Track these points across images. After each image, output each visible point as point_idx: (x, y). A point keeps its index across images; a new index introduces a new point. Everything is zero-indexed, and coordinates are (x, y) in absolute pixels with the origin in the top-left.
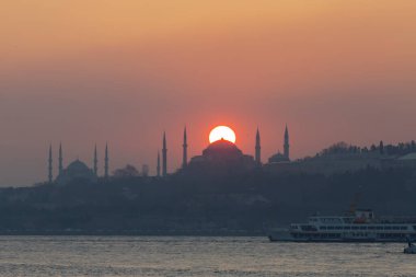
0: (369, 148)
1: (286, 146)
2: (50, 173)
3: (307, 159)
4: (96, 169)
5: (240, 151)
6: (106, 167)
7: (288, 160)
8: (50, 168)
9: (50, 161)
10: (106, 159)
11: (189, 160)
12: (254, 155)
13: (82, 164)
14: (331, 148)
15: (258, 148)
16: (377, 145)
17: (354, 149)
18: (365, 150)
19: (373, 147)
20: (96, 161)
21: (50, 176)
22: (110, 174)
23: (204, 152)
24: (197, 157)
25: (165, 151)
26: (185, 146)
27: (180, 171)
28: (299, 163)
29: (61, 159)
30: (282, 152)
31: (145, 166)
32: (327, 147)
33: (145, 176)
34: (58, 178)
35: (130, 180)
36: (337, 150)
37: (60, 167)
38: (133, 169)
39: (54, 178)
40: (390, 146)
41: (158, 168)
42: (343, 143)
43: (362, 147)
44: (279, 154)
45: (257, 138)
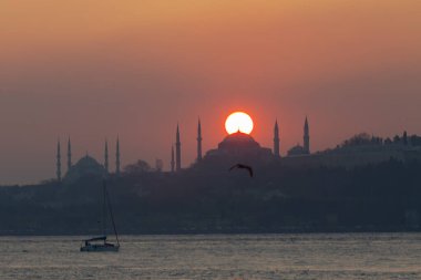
0: (392, 139)
1: (306, 138)
2: (59, 168)
3: (328, 152)
4: (106, 164)
5: (257, 144)
6: (118, 163)
7: (307, 152)
8: (59, 165)
9: (59, 156)
10: (118, 155)
11: (203, 154)
12: (273, 148)
13: (93, 160)
14: (352, 140)
15: (277, 140)
16: (401, 136)
17: (376, 140)
18: (388, 141)
19: (397, 137)
20: (106, 156)
21: (59, 173)
22: (121, 169)
23: (221, 145)
24: (213, 150)
25: (178, 144)
26: (200, 139)
27: (194, 166)
28: (319, 155)
29: (69, 155)
30: (302, 144)
31: (158, 161)
32: (348, 138)
33: (159, 171)
34: (68, 173)
36: (359, 141)
37: (69, 163)
38: (145, 164)
39: (63, 175)
40: (414, 137)
41: (173, 163)
42: (364, 134)
43: (385, 138)
44: (298, 146)
45: (276, 129)
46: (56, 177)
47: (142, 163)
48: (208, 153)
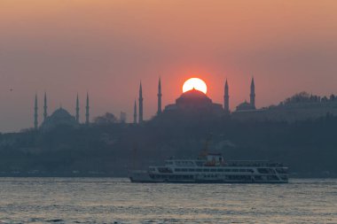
0: (328, 98)
1: (253, 96)
2: (36, 119)
3: (272, 108)
4: (78, 116)
5: (211, 101)
6: (87, 115)
7: (254, 108)
8: (36, 116)
9: (36, 108)
10: (87, 108)
11: (163, 108)
12: (223, 104)
13: (66, 112)
14: (293, 98)
15: (226, 97)
17: (315, 98)
18: (325, 99)
19: (332, 96)
20: (78, 109)
21: (36, 123)
22: (91, 121)
23: (177, 101)
24: (170, 105)
25: (141, 100)
26: (160, 95)
27: (155, 118)
28: (264, 111)
29: (45, 107)
30: (249, 101)
31: (123, 114)
32: (290, 96)
33: (123, 122)
34: (44, 123)
35: (108, 125)
36: (299, 99)
37: (45, 114)
38: (112, 116)
39: (39, 125)
41: (135, 116)
42: (304, 93)
43: (322, 97)
44: (246, 103)
45: (226, 88)
46: (33, 126)
47: (110, 116)
48: (167, 107)
